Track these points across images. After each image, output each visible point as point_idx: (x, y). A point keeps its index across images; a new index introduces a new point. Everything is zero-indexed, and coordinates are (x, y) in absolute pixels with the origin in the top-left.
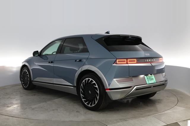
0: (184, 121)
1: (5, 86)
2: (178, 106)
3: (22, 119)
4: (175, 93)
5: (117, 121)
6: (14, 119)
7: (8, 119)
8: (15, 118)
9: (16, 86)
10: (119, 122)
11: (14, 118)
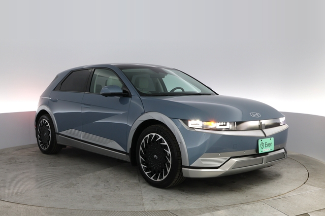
0: (320, 210)
1: (4, 150)
2: (308, 184)
3: (33, 207)
4: (303, 162)
5: (201, 211)
6: (20, 208)
7: (9, 207)
8: (21, 206)
9: (23, 149)
10: (204, 213)
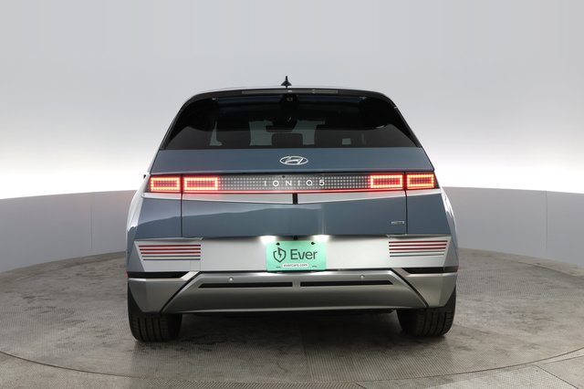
6: (72, 376)
8: (75, 374)
11: (70, 373)
